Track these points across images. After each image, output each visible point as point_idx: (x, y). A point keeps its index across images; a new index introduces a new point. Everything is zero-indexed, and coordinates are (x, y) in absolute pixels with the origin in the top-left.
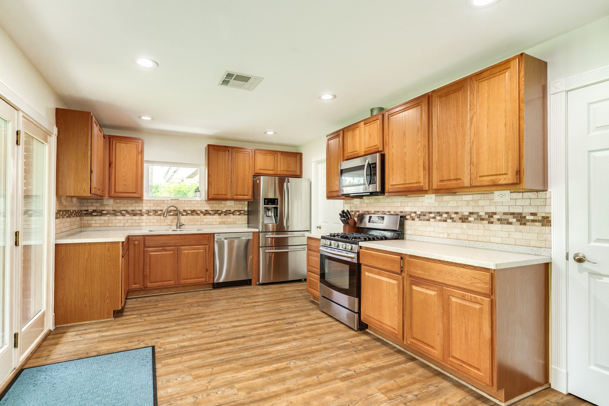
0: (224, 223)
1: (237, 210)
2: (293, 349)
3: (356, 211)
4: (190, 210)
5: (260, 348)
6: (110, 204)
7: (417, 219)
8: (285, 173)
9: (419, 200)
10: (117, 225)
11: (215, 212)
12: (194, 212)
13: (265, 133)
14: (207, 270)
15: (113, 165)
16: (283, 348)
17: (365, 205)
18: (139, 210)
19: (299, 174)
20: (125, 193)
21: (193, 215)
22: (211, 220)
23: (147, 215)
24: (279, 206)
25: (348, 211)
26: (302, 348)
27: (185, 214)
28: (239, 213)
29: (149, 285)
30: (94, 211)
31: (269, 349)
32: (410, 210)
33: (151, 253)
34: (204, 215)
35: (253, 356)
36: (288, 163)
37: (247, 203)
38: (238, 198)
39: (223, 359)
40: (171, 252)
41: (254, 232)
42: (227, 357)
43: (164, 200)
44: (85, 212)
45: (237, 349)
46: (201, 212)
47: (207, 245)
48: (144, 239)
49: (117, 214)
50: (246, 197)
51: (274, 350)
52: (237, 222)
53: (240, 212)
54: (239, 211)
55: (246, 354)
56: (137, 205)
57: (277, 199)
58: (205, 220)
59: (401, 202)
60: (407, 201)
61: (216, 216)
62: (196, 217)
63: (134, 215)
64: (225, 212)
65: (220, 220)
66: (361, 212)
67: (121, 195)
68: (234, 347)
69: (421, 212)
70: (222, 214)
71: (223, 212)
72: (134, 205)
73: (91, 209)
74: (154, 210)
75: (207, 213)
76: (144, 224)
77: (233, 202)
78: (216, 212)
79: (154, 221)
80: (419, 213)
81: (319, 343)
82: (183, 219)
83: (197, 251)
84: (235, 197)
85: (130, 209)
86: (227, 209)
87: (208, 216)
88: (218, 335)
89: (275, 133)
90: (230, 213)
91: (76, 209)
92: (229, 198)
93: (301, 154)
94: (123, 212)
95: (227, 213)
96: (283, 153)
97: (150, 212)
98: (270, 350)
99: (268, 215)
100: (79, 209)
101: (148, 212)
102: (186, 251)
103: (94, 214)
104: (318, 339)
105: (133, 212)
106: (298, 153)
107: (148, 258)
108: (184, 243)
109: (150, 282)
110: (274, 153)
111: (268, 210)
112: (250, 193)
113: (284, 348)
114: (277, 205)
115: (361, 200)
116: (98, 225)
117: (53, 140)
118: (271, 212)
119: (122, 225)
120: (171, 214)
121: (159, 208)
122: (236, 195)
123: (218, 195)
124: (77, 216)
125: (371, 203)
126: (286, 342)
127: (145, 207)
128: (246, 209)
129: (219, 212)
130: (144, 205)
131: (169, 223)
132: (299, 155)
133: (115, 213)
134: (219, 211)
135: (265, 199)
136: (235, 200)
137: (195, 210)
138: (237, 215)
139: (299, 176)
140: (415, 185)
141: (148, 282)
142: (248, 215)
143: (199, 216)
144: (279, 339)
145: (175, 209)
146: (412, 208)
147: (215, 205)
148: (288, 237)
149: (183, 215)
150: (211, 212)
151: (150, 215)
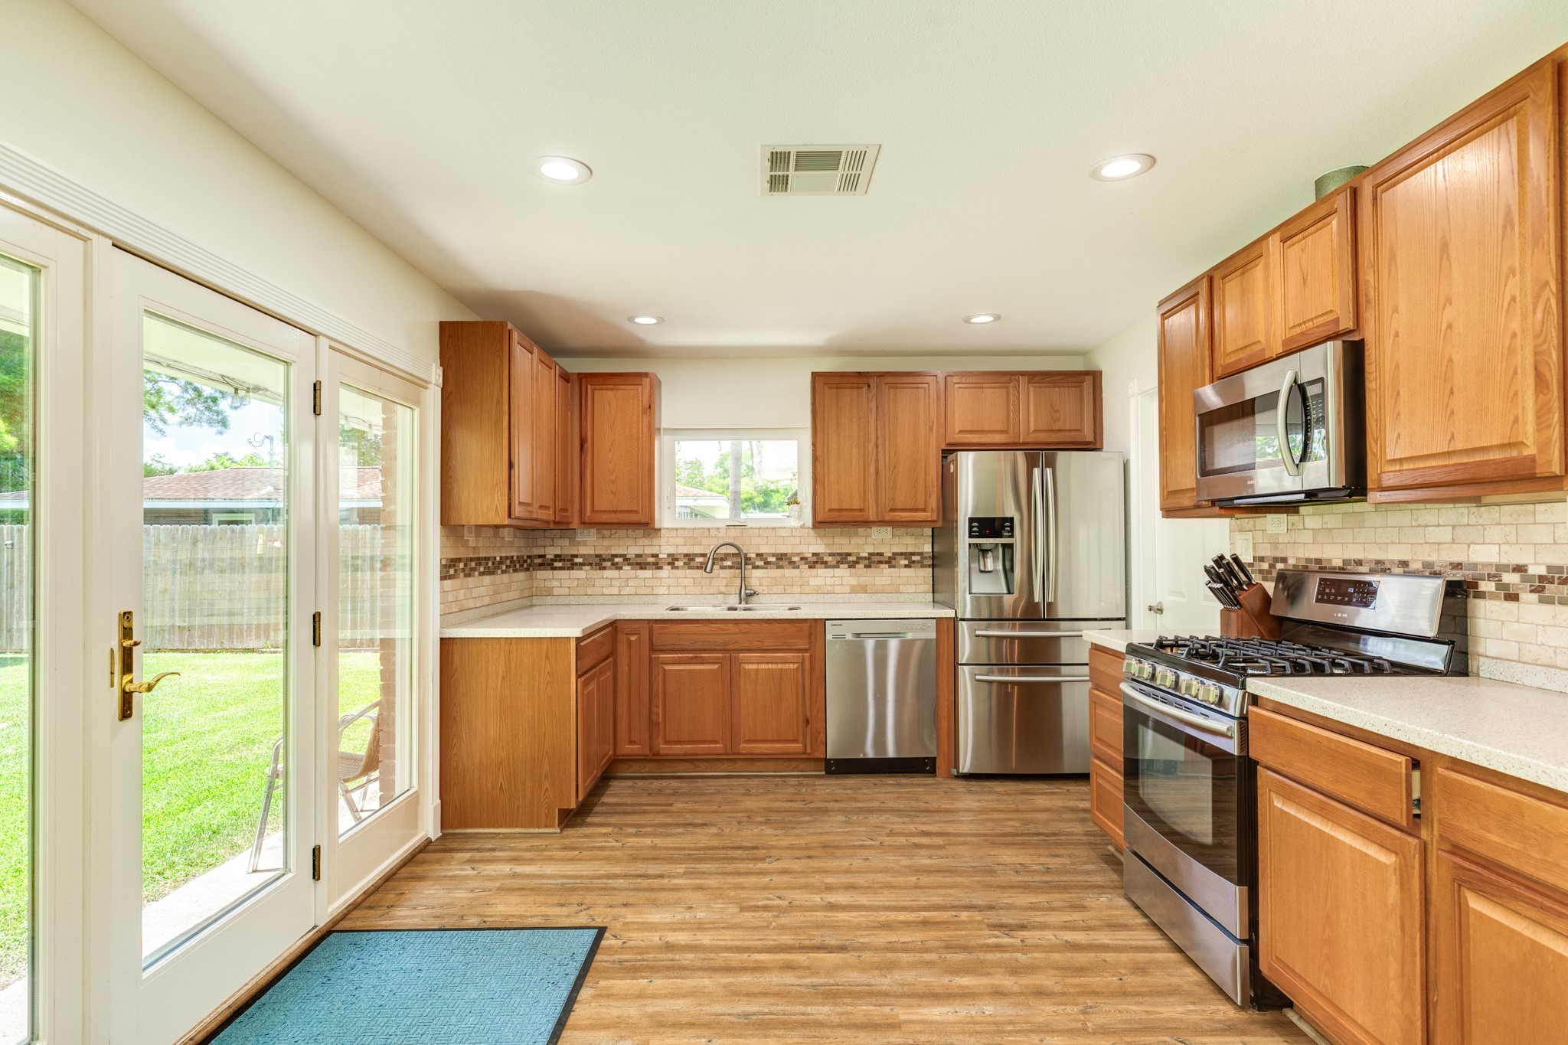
0: (862, 589)
1: (902, 554)
2: (978, 1028)
3: (1276, 560)
4: (773, 555)
5: (873, 1001)
6: (589, 544)
7: (1528, 597)
8: (1043, 437)
9: (1540, 518)
10: (606, 591)
11: (838, 558)
12: (783, 560)
13: (967, 321)
14: (807, 722)
15: (588, 445)
16: (945, 1018)
17: (1306, 537)
18: (653, 556)
19: (1090, 438)
20: (615, 512)
21: (782, 567)
22: (829, 581)
23: (669, 567)
24: (1017, 540)
25: (1236, 559)
26: (1010, 1033)
27: (762, 563)
28: (906, 562)
29: (664, 748)
30: (558, 558)
31: (901, 1011)
32: (1495, 559)
33: (667, 667)
34: (810, 567)
35: (841, 1026)
36: (1052, 406)
37: (928, 531)
38: (898, 518)
39: (753, 1014)
40: (716, 667)
41: (939, 620)
42: (766, 1010)
43: (709, 529)
44: (539, 561)
45: (807, 986)
46: (802, 559)
47: (806, 651)
48: (651, 630)
49: (605, 564)
50: (921, 516)
51: (915, 1017)
52: (902, 588)
53: (911, 560)
54: (907, 555)
55: (822, 1011)
56: (646, 541)
57: (1011, 520)
58: (813, 581)
59: (1454, 527)
60: (1481, 522)
61: (843, 571)
62: (789, 572)
63: (642, 568)
64: (866, 558)
65: (854, 581)
66: (1291, 562)
67: (604, 518)
68: (801, 977)
69: (1549, 568)
70: (858, 563)
71: (862, 558)
72: (641, 542)
73: (551, 552)
74: (686, 555)
75: (816, 562)
76: (663, 590)
77: (889, 529)
78: (844, 559)
79: (686, 582)
80: (1537, 570)
81: (1079, 1025)
82: (757, 577)
83: (780, 666)
84: (888, 517)
85: (632, 551)
86: (872, 551)
87: (821, 571)
88: (774, 928)
89: (997, 318)
90: (881, 562)
91: (515, 554)
92: (871, 519)
93: (1095, 376)
94: (616, 560)
95: (873, 561)
96: (1036, 377)
97: (677, 560)
98: (903, 1014)
99: (982, 569)
100: (525, 553)
101: (672, 560)
102: (751, 667)
103: (557, 564)
104: (1081, 1007)
105: (639, 560)
106: (1087, 373)
107: (660, 678)
108: (746, 645)
109: (666, 742)
110: (1007, 378)
111: (984, 552)
112: (933, 502)
113: (951, 1017)
114: (1012, 536)
115: (1293, 518)
116: (566, 591)
117: (433, 398)
118: (995, 559)
119: (615, 591)
120: (725, 563)
121: (697, 550)
122: (893, 510)
123: (840, 510)
124: (515, 571)
125: (1330, 530)
126: (966, 995)
127: (665, 550)
128: (928, 548)
129: (850, 559)
130: (663, 541)
131: (723, 589)
132: (1089, 379)
133: (599, 562)
134: (850, 554)
135: (971, 520)
136: (894, 524)
137: (786, 554)
138: (900, 566)
139: (1093, 445)
140: (1498, 455)
141: (661, 739)
142: (933, 566)
143: (797, 571)
144: (945, 980)
145: (735, 551)
146: (1505, 548)
147: (838, 540)
148: (1058, 638)
149: (758, 567)
150: (830, 559)
151: (677, 568)
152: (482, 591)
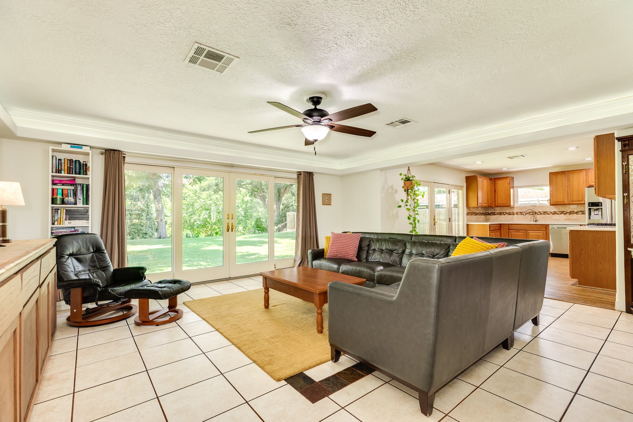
0: (569, 219)
1: (580, 211)
4: (543, 212)
6: (498, 210)
10: (502, 219)
11: (561, 212)
12: (545, 213)
15: (496, 191)
18: (512, 212)
20: (502, 204)
21: (545, 214)
22: (558, 217)
23: (516, 215)
27: (540, 214)
28: (582, 213)
30: (491, 213)
33: (512, 233)
34: (553, 214)
38: (574, 203)
40: (523, 233)
43: (525, 207)
44: (488, 214)
46: (551, 213)
47: (545, 231)
48: (508, 226)
49: (501, 214)
50: (581, 202)
52: (580, 219)
54: (582, 211)
56: (511, 209)
57: (601, 203)
58: (553, 217)
61: (562, 215)
62: (547, 216)
63: (510, 215)
64: (569, 212)
65: (565, 218)
67: (500, 205)
71: (568, 212)
72: (510, 210)
73: (490, 212)
74: (520, 212)
75: (555, 213)
76: (515, 219)
77: (576, 205)
78: (562, 213)
79: (520, 218)
82: (538, 217)
83: (538, 234)
85: (507, 212)
86: (571, 211)
87: (556, 215)
90: (574, 213)
91: (482, 212)
92: (566, 203)
94: (504, 213)
95: (570, 213)
99: (595, 214)
100: (484, 212)
101: (517, 213)
102: (531, 233)
103: (491, 214)
105: (509, 213)
107: (510, 235)
108: (530, 229)
111: (596, 210)
114: (602, 206)
116: (493, 219)
117: (465, 188)
119: (504, 219)
120: (530, 214)
121: (523, 211)
122: (572, 201)
123: (557, 202)
124: (482, 215)
127: (515, 211)
129: (564, 212)
130: (515, 209)
131: (530, 219)
133: (500, 214)
134: (564, 211)
135: (589, 203)
137: (546, 212)
138: (580, 214)
143: (549, 215)
145: (532, 211)
147: (560, 208)
149: (538, 215)
150: (558, 212)
151: (518, 215)
152: (474, 218)
